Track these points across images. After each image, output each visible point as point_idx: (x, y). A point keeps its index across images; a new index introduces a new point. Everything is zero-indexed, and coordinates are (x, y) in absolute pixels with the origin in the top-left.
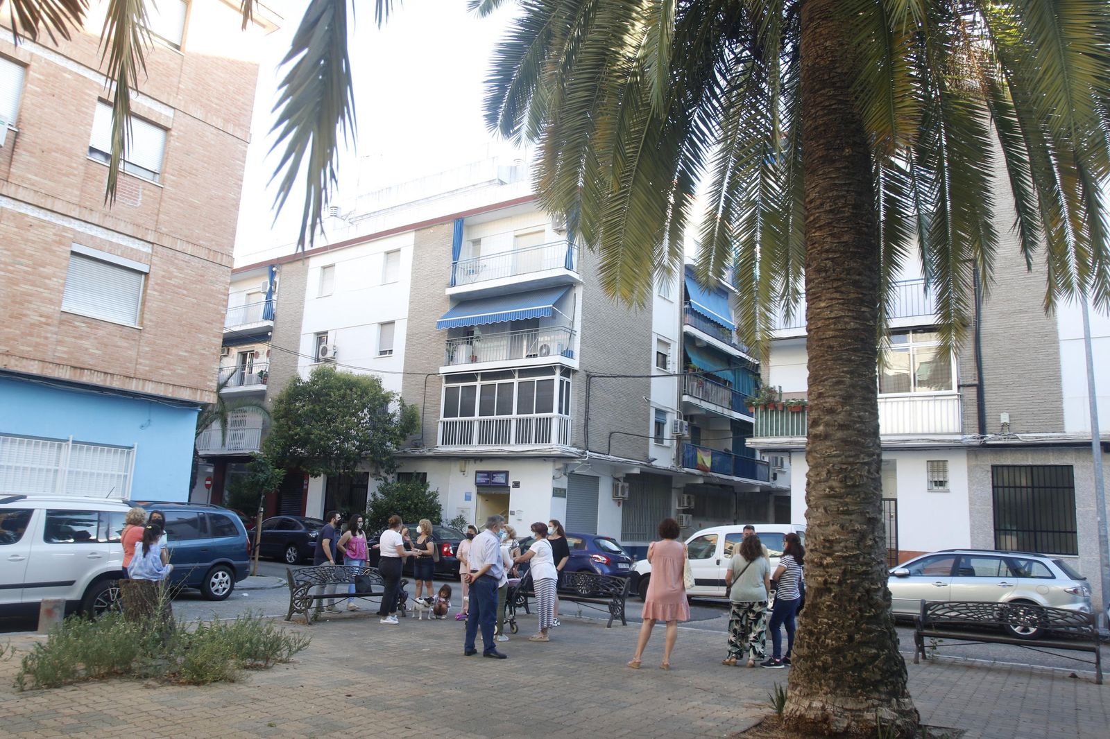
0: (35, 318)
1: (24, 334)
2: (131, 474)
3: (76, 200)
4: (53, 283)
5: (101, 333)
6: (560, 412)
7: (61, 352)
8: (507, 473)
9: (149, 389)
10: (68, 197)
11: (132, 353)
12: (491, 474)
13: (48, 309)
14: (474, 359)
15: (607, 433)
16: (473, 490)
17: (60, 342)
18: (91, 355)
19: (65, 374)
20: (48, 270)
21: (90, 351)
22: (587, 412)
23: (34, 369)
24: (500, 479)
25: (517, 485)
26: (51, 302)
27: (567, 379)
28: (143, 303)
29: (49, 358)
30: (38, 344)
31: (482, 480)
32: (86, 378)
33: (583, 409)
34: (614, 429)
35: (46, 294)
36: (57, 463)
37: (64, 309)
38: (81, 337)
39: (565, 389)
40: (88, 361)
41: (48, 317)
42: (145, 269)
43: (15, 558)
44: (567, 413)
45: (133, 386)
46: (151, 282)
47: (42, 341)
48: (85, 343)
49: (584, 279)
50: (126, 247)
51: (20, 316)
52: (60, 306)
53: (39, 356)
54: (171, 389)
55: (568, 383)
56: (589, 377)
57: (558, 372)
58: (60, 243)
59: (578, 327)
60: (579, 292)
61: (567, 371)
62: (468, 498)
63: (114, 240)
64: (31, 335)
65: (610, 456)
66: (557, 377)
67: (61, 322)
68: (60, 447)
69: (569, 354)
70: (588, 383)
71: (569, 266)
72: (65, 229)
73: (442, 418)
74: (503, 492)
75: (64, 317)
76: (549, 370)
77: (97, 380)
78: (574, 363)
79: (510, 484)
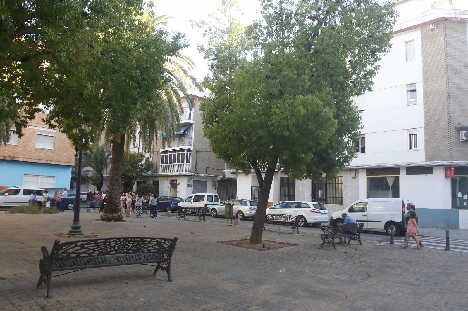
0: (29, 150)
1: (27, 153)
2: (55, 183)
3: (37, 122)
4: (33, 141)
5: (44, 151)
6: (187, 162)
7: (36, 156)
8: (177, 180)
9: (57, 163)
10: (35, 122)
11: (52, 155)
12: (173, 181)
13: (32, 147)
14: (170, 147)
15: (205, 168)
16: (169, 185)
17: (35, 154)
18: (42, 157)
19: (37, 161)
20: (31, 139)
21: (42, 155)
22: (196, 162)
23: (30, 160)
24: (175, 182)
25: (179, 184)
26: (33, 146)
27: (189, 153)
28: (55, 144)
29: (33, 158)
30: (30, 155)
31: (171, 182)
32: (41, 162)
33: (195, 161)
34: (208, 167)
35: (31, 144)
36: (38, 180)
37: (36, 147)
38: (40, 153)
39: (189, 156)
40: (42, 158)
41: (32, 149)
42: (54, 136)
43: (17, 198)
44: (189, 162)
45: (53, 163)
46: (56, 139)
47: (31, 154)
48: (41, 154)
49: (195, 122)
50: (50, 131)
51: (26, 150)
52: (35, 146)
53: (31, 158)
54: (62, 163)
55: (190, 154)
56: (197, 151)
57: (186, 151)
58: (34, 133)
59: (193, 137)
60: (194, 126)
61: (189, 150)
62: (168, 188)
63: (46, 130)
64: (28, 153)
65: (207, 175)
66: (185, 152)
67: (35, 150)
68: (38, 177)
69: (190, 145)
70: (197, 153)
71: (190, 119)
72: (35, 129)
73: (161, 164)
74: (176, 186)
75: (36, 149)
76: (183, 150)
77: (44, 162)
78: (192, 148)
79: (178, 184)
